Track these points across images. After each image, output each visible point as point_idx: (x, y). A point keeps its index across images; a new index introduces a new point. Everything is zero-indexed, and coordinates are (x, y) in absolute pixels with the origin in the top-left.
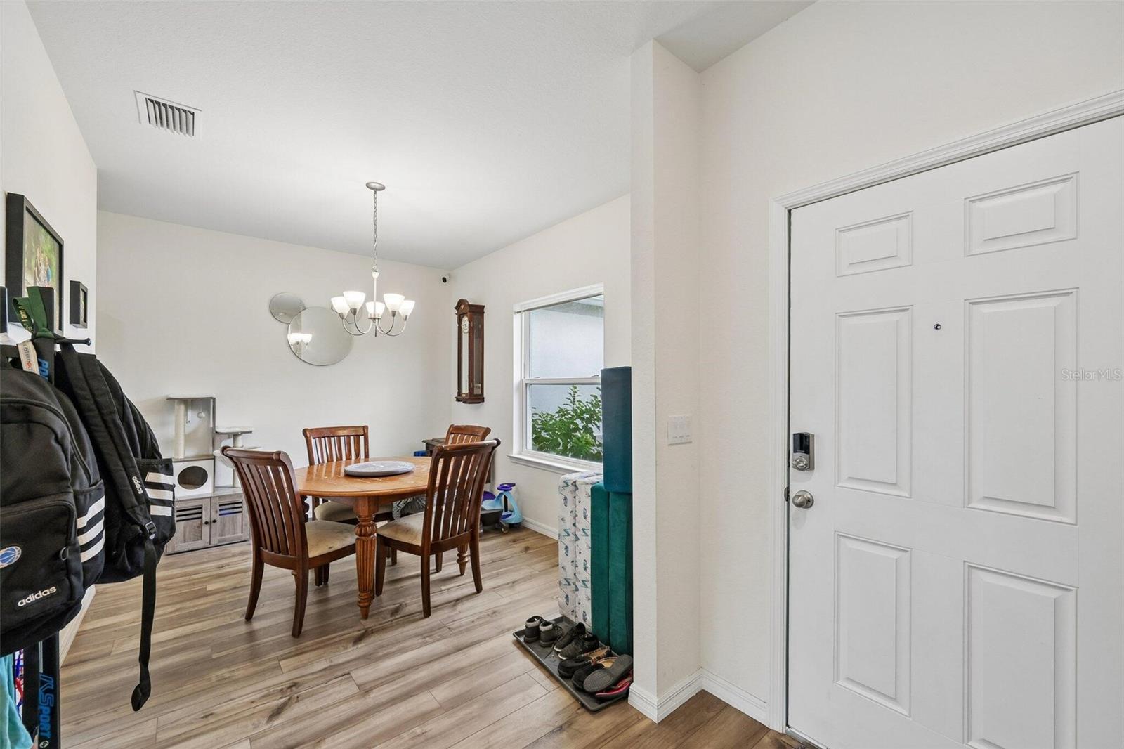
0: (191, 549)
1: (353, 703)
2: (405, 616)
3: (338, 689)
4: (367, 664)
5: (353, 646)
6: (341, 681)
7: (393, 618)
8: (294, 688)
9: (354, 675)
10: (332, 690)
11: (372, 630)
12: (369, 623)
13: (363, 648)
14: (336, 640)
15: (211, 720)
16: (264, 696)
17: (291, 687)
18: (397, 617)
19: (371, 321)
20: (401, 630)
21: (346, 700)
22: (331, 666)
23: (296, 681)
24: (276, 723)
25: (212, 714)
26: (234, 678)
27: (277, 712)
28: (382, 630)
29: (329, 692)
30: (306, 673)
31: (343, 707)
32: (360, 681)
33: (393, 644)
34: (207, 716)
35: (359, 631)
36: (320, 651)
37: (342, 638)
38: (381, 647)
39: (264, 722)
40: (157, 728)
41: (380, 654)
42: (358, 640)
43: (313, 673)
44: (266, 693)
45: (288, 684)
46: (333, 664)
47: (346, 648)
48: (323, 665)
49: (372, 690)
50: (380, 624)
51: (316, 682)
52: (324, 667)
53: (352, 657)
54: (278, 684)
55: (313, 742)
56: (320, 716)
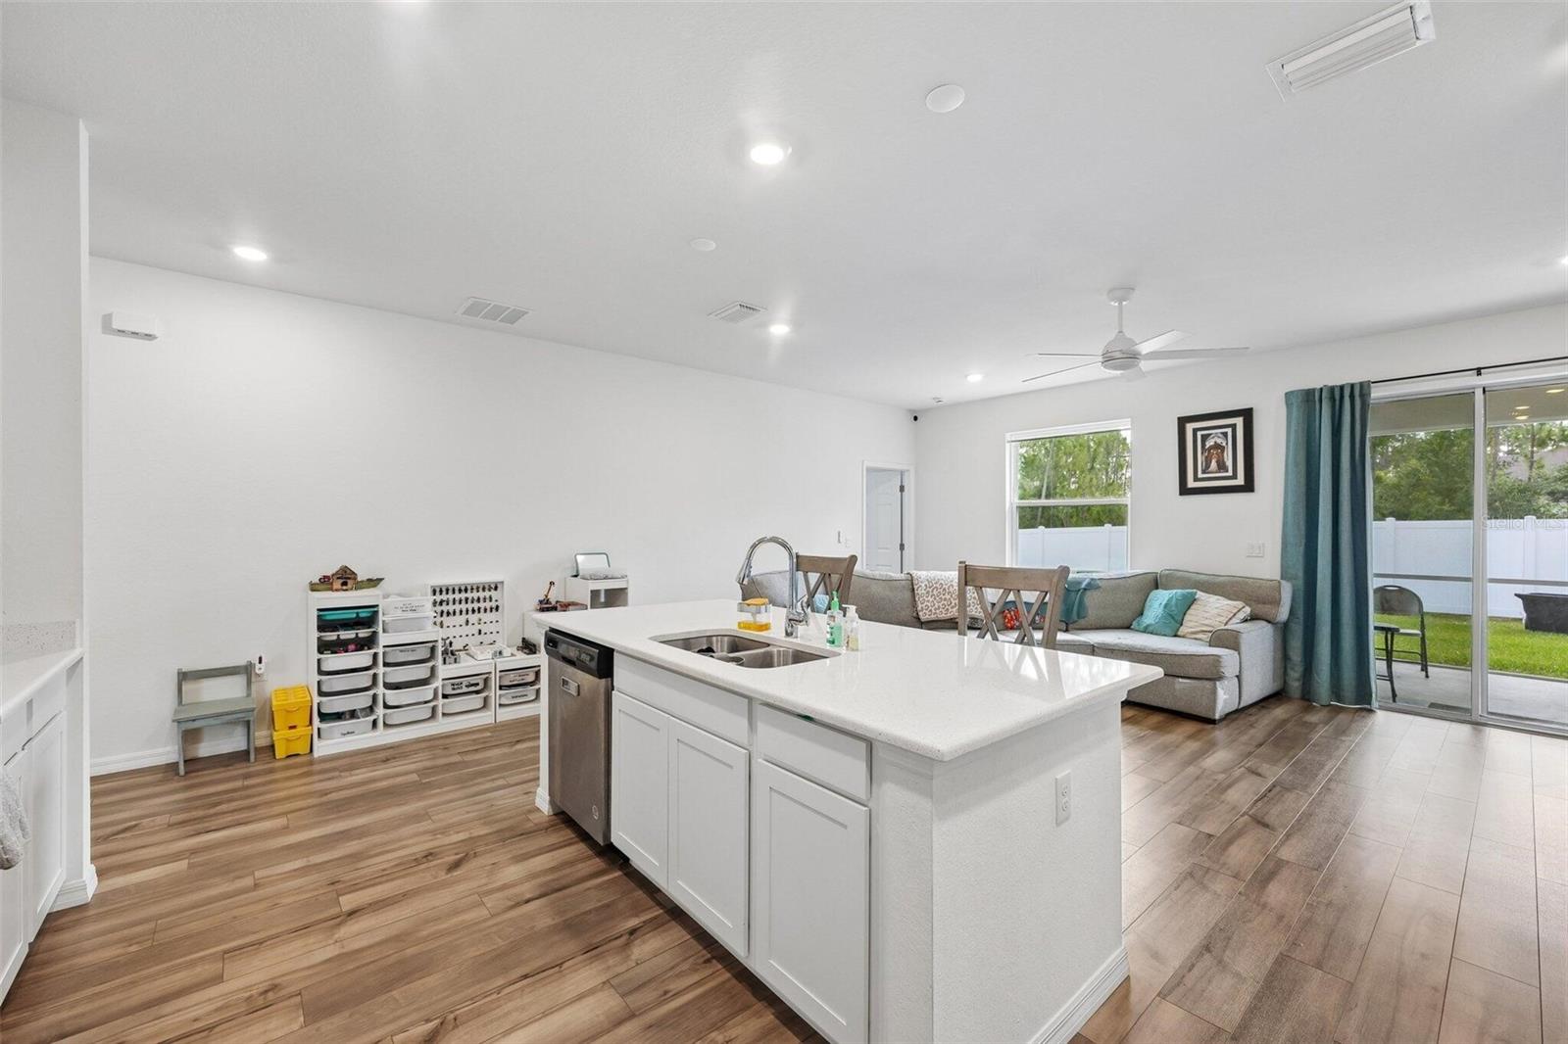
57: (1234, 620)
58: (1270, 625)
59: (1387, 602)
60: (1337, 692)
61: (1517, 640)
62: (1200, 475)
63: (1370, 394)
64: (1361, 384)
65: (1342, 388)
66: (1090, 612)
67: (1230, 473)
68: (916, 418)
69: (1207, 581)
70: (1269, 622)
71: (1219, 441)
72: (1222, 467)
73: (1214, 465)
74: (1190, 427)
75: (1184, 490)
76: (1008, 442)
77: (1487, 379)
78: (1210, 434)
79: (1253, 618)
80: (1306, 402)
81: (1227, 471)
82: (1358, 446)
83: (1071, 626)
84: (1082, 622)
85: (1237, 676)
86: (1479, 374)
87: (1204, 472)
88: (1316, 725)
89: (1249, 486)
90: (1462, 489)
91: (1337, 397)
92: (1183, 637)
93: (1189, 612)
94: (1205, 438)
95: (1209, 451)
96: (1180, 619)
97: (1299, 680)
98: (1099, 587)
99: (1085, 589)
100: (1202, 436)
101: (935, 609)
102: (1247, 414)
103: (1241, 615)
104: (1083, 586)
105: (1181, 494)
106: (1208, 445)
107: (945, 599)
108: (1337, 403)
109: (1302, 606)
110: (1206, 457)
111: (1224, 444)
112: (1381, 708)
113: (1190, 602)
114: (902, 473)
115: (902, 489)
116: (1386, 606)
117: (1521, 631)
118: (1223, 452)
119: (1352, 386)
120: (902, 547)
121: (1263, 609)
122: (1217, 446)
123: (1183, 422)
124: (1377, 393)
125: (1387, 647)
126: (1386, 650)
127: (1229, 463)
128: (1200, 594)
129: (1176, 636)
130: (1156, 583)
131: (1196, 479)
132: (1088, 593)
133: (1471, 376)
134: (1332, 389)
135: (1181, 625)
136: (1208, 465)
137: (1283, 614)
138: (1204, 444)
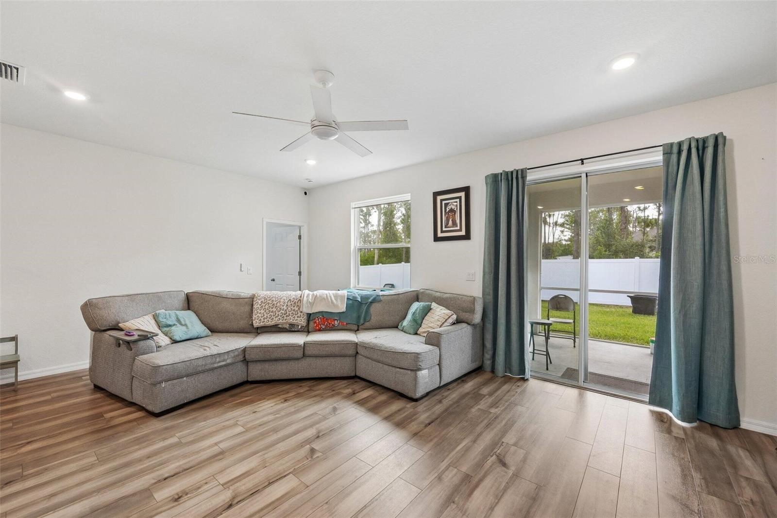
57: (446, 324)
58: (469, 327)
59: (559, 303)
60: (508, 366)
61: (626, 319)
62: (444, 229)
63: (526, 176)
64: (522, 170)
65: (512, 172)
66: (372, 318)
68: (306, 193)
69: (439, 297)
70: (469, 324)
71: (453, 207)
72: (454, 224)
73: (450, 222)
74: (439, 198)
75: (436, 239)
76: (353, 208)
77: (588, 167)
78: (449, 203)
79: (458, 322)
80: (494, 180)
81: (457, 227)
82: (520, 210)
83: (360, 327)
84: (367, 324)
85: (438, 364)
86: (583, 164)
87: (446, 227)
88: (485, 396)
89: (467, 237)
90: (614, 244)
91: (510, 179)
92: (420, 335)
93: (426, 318)
94: (446, 205)
95: (448, 214)
96: (420, 322)
97: (489, 359)
98: (380, 301)
99: (371, 303)
100: (445, 204)
101: (264, 319)
102: (467, 190)
103: (451, 321)
104: (370, 300)
105: (434, 241)
106: (448, 210)
107: (272, 312)
108: (510, 182)
109: (492, 312)
110: (447, 217)
111: (455, 209)
112: (533, 377)
113: (427, 310)
114: (300, 227)
115: (300, 237)
116: (558, 306)
117: (630, 314)
118: (455, 214)
119: (517, 171)
120: (300, 273)
121: (465, 316)
122: (452, 211)
123: (436, 194)
124: (531, 177)
125: (546, 335)
126: (545, 336)
127: (458, 221)
128: (434, 305)
129: (416, 334)
130: (417, 297)
131: (442, 232)
132: (373, 305)
133: (578, 164)
134: (507, 173)
135: (421, 326)
136: (447, 224)
137: (477, 318)
138: (445, 210)
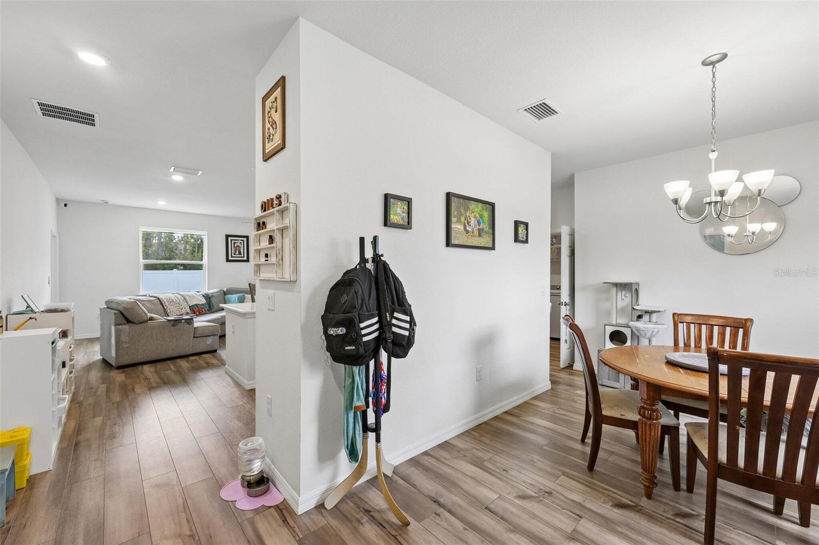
0: (612, 386)
1: (556, 534)
2: (686, 526)
3: (563, 518)
4: (600, 525)
5: (611, 506)
6: (570, 516)
7: (673, 518)
8: (547, 494)
9: (582, 521)
10: (559, 516)
11: (641, 510)
12: (644, 502)
13: (616, 514)
14: (607, 492)
15: (504, 473)
16: (531, 484)
17: (547, 492)
18: (678, 520)
19: (707, 206)
20: (665, 531)
21: (556, 529)
22: (580, 503)
23: (553, 492)
24: (516, 501)
25: (507, 471)
26: (535, 464)
27: (523, 497)
28: (650, 517)
29: (556, 515)
30: (562, 493)
31: (549, 530)
32: (580, 528)
33: (640, 533)
34: (504, 470)
35: (631, 501)
36: (589, 490)
37: (612, 495)
38: (627, 525)
39: (514, 495)
40: (489, 459)
41: (620, 529)
42: (621, 506)
43: (565, 497)
44: (534, 483)
45: (547, 490)
46: (583, 503)
47: (604, 503)
48: (577, 498)
49: (577, 541)
50: (654, 512)
51: (559, 502)
52: (575, 499)
53: (599, 511)
54: (544, 485)
55: (512, 528)
56: (535, 522)
62: (233, 256)
67: (242, 256)
68: (66, 205)
71: (239, 245)
72: (240, 253)
73: (237, 252)
74: (230, 239)
75: (228, 260)
87: (234, 254)
89: (248, 261)
94: (235, 243)
95: (236, 248)
100: (233, 242)
102: (247, 237)
105: (227, 262)
106: (236, 246)
110: (235, 250)
118: (240, 248)
122: (238, 246)
123: (228, 237)
127: (242, 252)
130: (224, 293)
131: (232, 257)
136: (235, 252)
138: (234, 246)
